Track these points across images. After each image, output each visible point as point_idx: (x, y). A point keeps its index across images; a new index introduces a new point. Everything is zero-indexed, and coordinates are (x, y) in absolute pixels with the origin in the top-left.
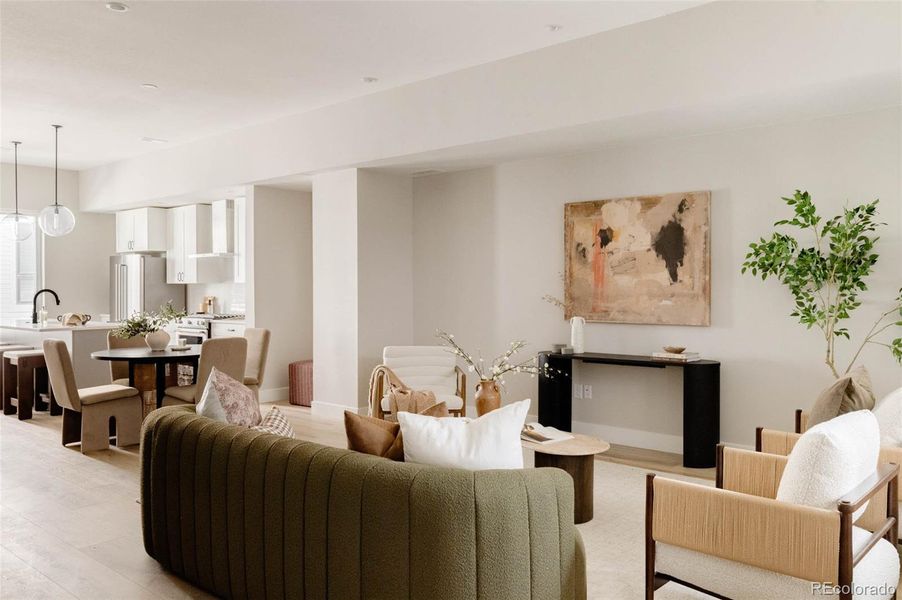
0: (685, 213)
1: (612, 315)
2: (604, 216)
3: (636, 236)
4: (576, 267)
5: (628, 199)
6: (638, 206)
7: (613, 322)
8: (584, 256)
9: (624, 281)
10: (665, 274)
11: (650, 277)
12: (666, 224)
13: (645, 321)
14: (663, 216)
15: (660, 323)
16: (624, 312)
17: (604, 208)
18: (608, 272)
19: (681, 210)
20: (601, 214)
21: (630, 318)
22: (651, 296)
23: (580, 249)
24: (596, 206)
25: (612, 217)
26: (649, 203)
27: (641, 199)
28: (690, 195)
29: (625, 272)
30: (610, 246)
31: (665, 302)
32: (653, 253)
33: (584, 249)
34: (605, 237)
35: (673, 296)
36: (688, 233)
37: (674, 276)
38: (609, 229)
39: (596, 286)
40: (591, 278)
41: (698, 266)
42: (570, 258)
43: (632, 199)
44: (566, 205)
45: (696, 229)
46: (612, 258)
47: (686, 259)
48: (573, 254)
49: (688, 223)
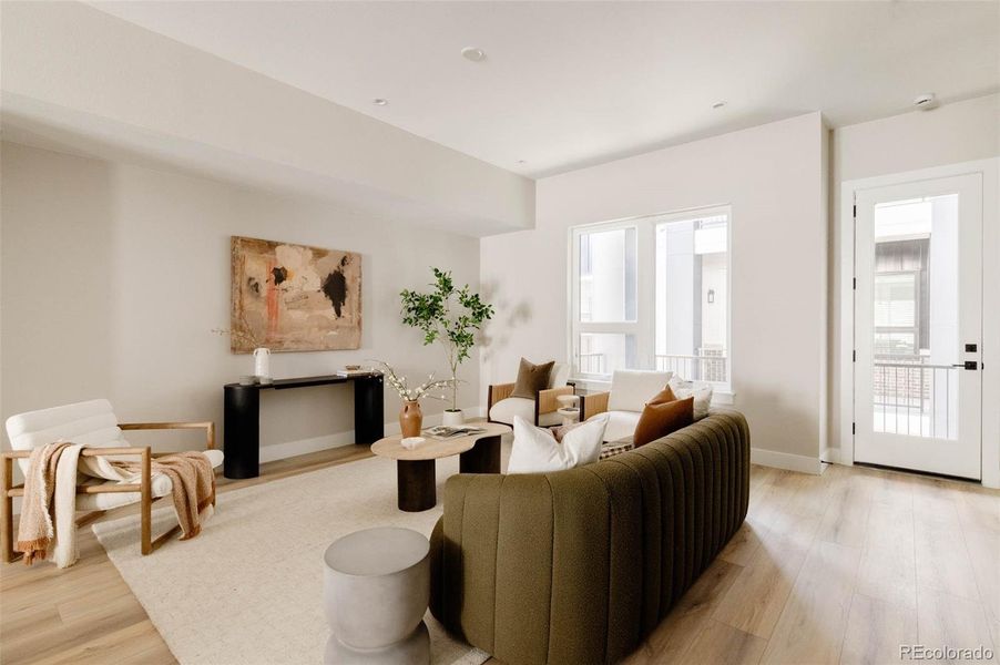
0: (346, 266)
1: (285, 346)
2: (278, 257)
3: (307, 279)
4: (248, 301)
5: (301, 246)
6: (310, 254)
7: (288, 351)
8: (257, 291)
9: (298, 315)
10: (332, 311)
11: (320, 312)
12: (332, 272)
13: (317, 348)
14: (330, 266)
15: (328, 349)
16: (298, 341)
17: (278, 249)
18: (282, 306)
19: (343, 264)
20: (275, 254)
21: (302, 347)
22: (320, 328)
23: (253, 283)
24: (271, 246)
25: (286, 259)
26: (319, 253)
27: (311, 249)
28: (349, 254)
29: (299, 307)
30: (284, 284)
31: (331, 333)
32: (323, 294)
33: (257, 284)
34: (280, 276)
35: (337, 327)
36: (348, 282)
37: (338, 313)
38: (283, 268)
39: (270, 319)
40: (264, 311)
41: (355, 305)
42: (241, 292)
43: (305, 247)
44: (235, 239)
45: (353, 280)
46: (286, 295)
47: (347, 300)
48: (244, 287)
49: (348, 274)
